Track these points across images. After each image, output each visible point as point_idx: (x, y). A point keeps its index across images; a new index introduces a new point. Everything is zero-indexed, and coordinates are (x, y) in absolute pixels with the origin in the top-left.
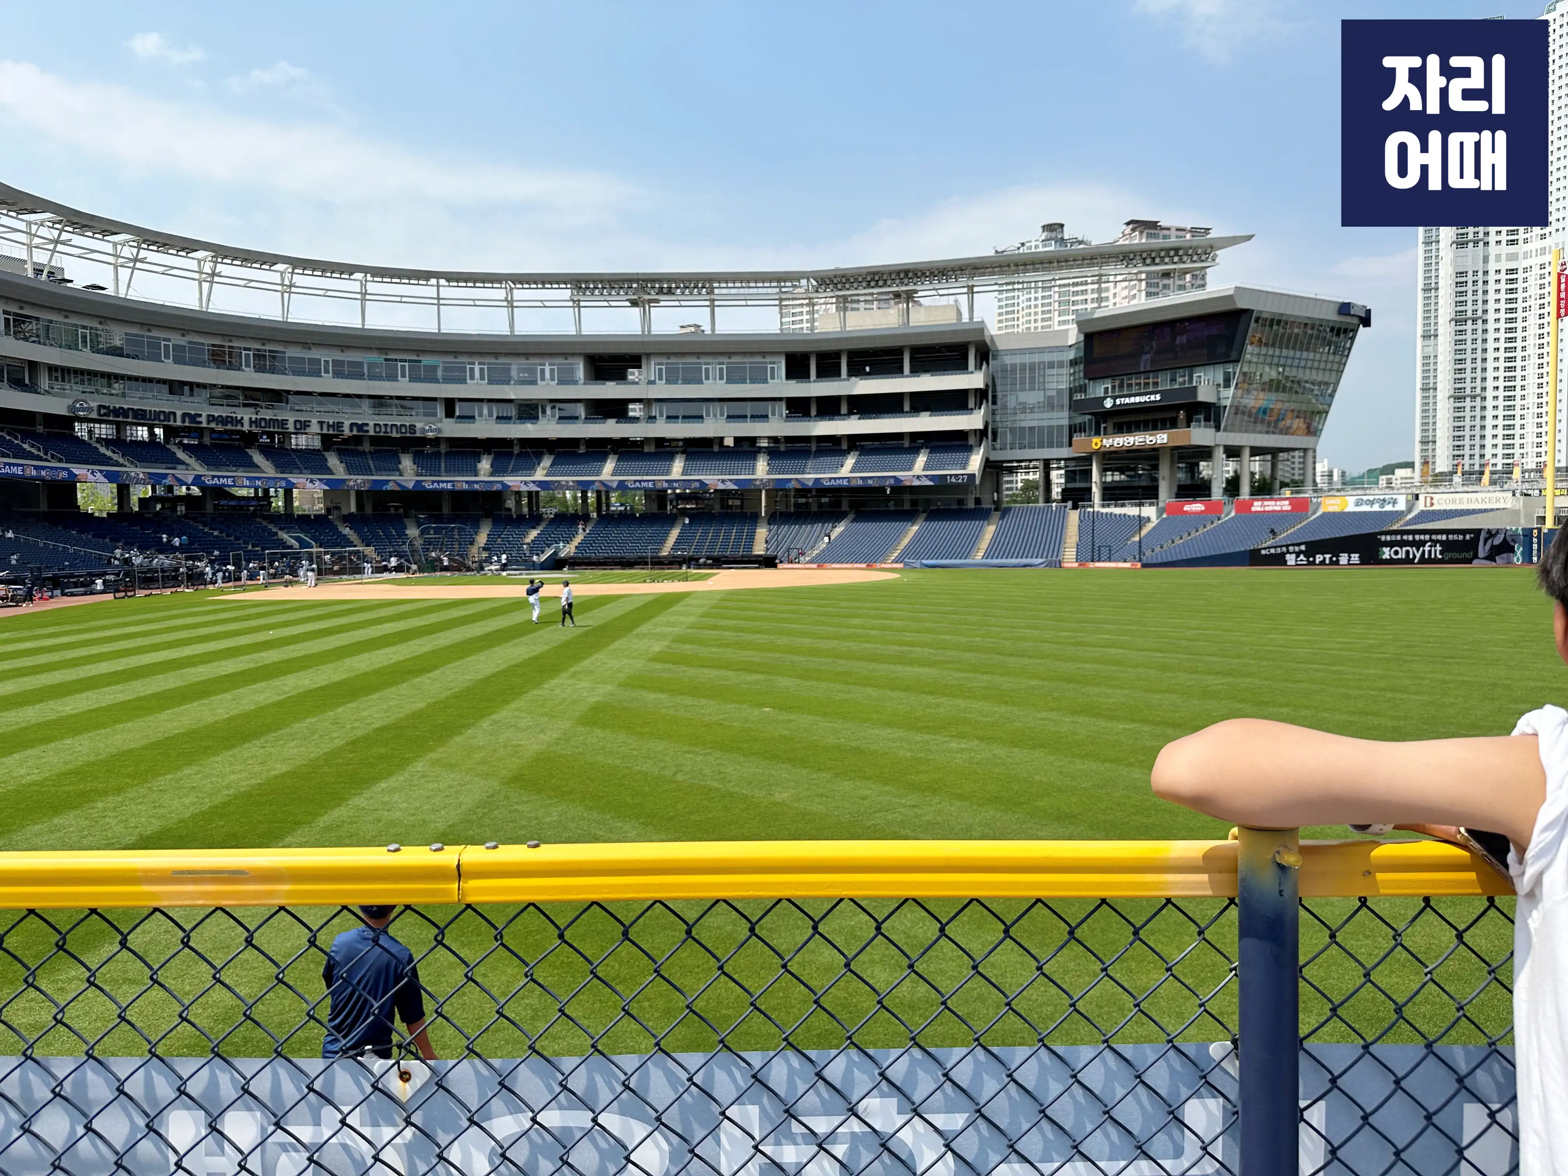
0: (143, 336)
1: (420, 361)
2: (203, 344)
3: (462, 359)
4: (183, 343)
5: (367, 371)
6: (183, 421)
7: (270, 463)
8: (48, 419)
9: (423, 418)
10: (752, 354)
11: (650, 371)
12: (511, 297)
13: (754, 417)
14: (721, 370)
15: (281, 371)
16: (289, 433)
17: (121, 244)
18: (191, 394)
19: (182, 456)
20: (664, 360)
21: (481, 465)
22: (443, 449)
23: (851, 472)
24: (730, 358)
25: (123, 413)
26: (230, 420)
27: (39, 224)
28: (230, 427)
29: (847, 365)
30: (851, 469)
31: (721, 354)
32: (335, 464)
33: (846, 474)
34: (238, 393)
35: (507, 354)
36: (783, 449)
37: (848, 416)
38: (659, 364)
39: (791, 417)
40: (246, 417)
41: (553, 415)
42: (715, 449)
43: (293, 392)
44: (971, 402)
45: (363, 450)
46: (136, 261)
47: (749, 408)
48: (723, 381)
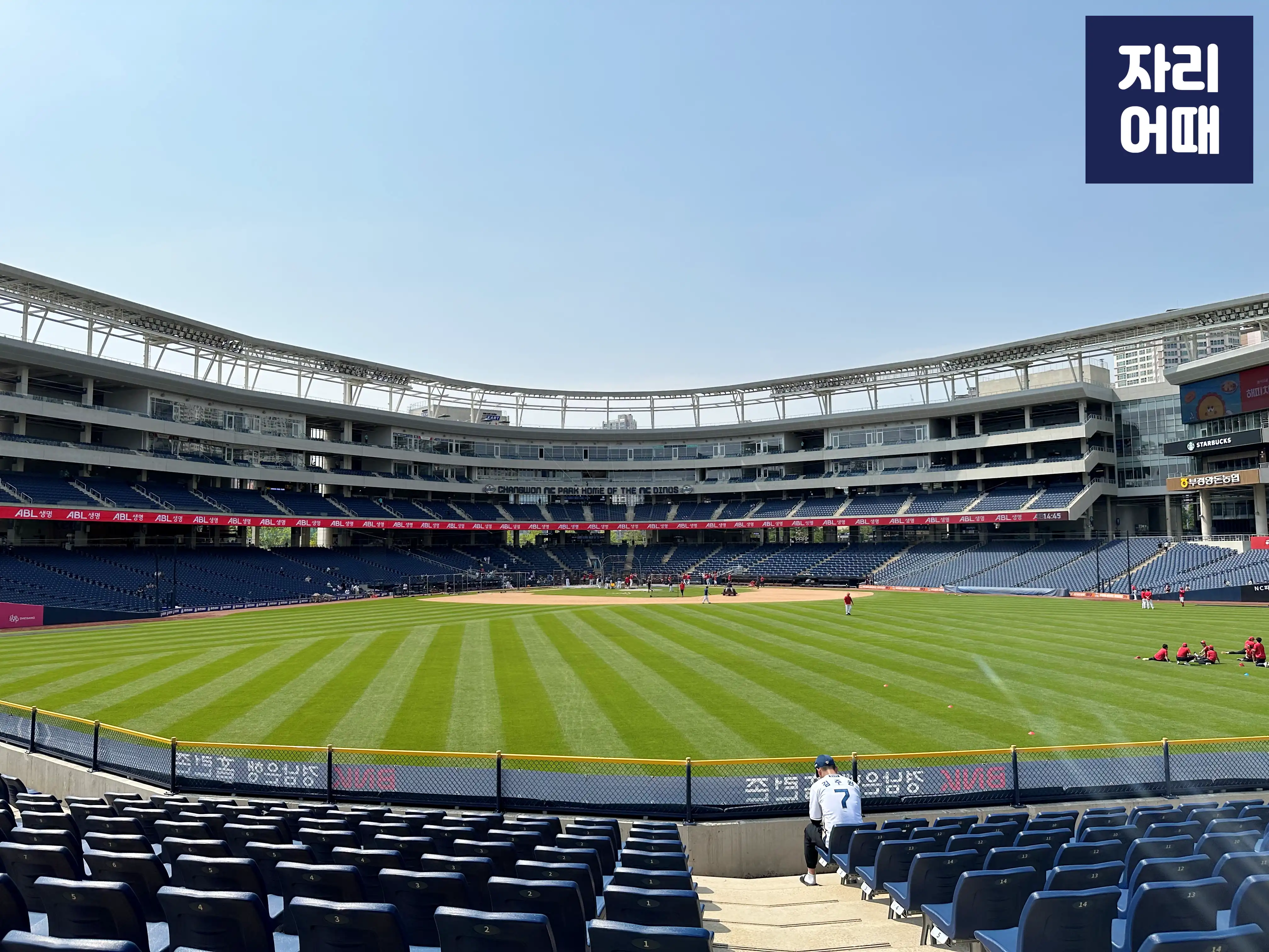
0: (528, 446)
1: (685, 446)
2: (562, 447)
3: (710, 442)
4: (550, 447)
5: (654, 455)
6: (545, 493)
7: (592, 514)
8: (477, 496)
9: (686, 482)
10: (903, 422)
11: (828, 440)
12: (742, 399)
13: (905, 469)
14: (880, 435)
15: (604, 459)
16: (605, 496)
17: (517, 397)
18: (554, 476)
19: (544, 512)
20: (838, 432)
21: (716, 511)
22: (699, 501)
23: (970, 511)
24: (886, 426)
25: (512, 490)
26: (570, 490)
27: (476, 392)
28: (571, 494)
29: (981, 424)
30: (973, 508)
31: (879, 423)
32: (630, 514)
33: (966, 512)
34: (580, 473)
35: (737, 437)
36: (930, 492)
37: (979, 465)
38: (835, 435)
39: (935, 467)
40: (580, 488)
41: (765, 475)
42: (877, 494)
43: (611, 471)
44: (1084, 448)
45: (651, 504)
46: (523, 405)
47: (902, 462)
48: (881, 444)
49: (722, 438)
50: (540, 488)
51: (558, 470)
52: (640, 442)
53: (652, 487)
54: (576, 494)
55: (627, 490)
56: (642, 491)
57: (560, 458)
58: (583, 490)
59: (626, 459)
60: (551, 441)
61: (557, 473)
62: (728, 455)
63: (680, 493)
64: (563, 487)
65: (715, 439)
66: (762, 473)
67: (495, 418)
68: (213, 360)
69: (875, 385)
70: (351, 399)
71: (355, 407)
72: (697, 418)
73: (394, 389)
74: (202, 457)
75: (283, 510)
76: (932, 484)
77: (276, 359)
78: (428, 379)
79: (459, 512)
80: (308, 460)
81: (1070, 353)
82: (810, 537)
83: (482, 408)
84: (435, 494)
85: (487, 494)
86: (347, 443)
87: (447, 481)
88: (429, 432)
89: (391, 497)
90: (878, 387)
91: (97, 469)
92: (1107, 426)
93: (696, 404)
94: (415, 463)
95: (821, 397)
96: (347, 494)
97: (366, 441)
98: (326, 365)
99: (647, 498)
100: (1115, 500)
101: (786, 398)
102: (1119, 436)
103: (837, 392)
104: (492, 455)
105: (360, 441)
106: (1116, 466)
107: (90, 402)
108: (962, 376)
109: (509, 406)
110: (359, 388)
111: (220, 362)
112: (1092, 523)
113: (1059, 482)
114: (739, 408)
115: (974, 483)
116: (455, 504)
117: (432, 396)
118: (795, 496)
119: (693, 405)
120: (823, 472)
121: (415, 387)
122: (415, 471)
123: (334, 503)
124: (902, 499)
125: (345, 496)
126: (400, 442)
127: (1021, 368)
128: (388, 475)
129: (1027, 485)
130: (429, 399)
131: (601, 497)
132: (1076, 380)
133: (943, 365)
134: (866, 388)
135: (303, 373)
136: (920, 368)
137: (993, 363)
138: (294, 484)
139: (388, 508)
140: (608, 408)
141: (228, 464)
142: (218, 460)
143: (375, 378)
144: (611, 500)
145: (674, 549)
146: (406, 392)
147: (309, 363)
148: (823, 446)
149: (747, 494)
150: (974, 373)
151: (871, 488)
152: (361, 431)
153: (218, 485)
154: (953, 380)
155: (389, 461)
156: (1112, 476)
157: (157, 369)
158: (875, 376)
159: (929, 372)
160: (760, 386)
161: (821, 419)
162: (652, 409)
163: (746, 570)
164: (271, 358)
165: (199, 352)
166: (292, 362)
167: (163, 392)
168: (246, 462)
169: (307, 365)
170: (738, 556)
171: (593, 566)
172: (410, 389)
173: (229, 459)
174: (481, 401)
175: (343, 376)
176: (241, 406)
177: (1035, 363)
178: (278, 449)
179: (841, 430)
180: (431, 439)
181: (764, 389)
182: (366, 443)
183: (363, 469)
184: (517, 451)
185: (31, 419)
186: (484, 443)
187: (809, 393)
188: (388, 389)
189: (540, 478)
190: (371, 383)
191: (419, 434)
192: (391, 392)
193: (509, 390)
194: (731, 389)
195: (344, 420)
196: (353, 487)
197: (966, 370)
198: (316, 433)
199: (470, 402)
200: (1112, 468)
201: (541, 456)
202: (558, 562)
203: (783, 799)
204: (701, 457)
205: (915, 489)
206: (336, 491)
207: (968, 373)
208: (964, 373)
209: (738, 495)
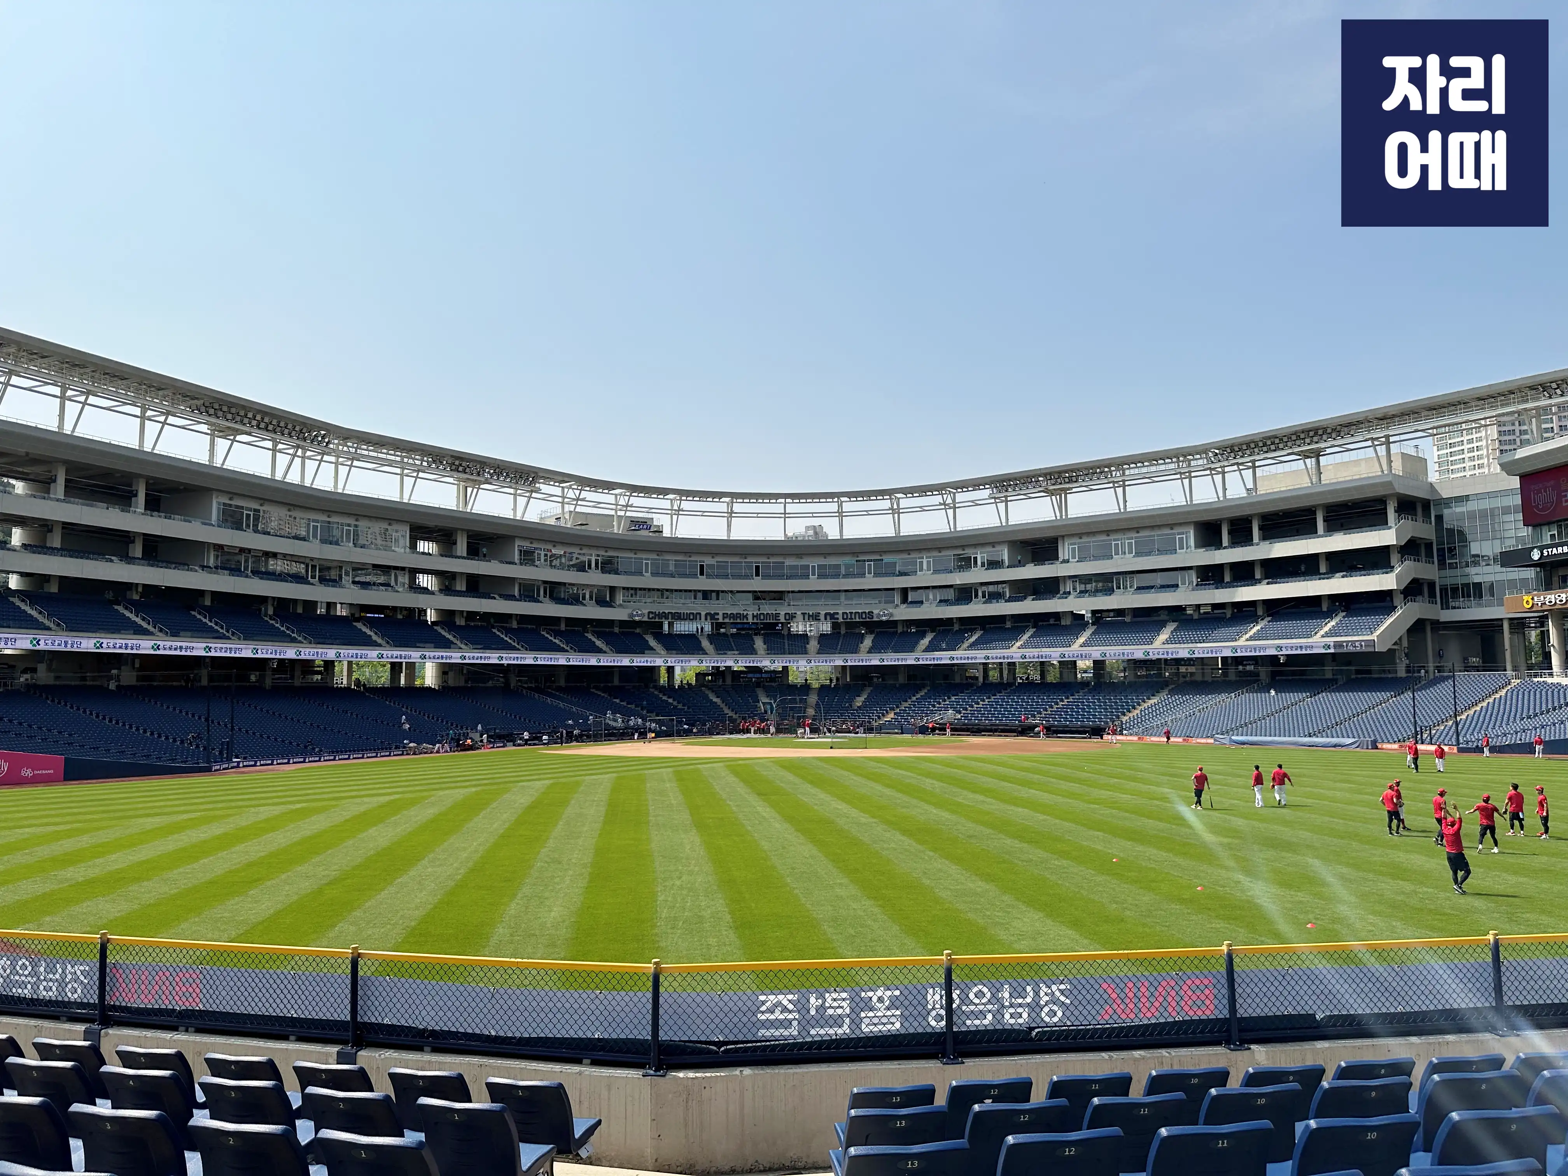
0: (686, 561)
1: (882, 560)
2: (727, 562)
3: (913, 555)
4: (713, 563)
5: (843, 571)
6: (706, 619)
7: (765, 646)
8: (622, 623)
9: (883, 605)
10: (1159, 527)
11: (1065, 550)
12: (954, 500)
13: (1163, 587)
14: (1130, 544)
15: (780, 577)
16: (782, 623)
17: (671, 500)
18: (718, 599)
19: (705, 643)
20: (1078, 540)
21: (922, 642)
22: (900, 629)
23: (1247, 640)
24: (1138, 532)
25: (665, 616)
26: (738, 616)
27: (620, 495)
28: (738, 621)
29: (1260, 529)
30: (1251, 637)
31: (1129, 529)
32: (813, 645)
33: (1242, 642)
34: (750, 595)
35: (948, 548)
36: (1196, 617)
37: (1259, 581)
38: (1072, 544)
39: (1202, 585)
40: (750, 613)
41: (984, 596)
42: (1128, 619)
43: (789, 592)
44: (1394, 558)
45: (840, 633)
46: (679, 510)
47: (1159, 579)
48: (1132, 555)
49: (928, 550)
50: (700, 614)
51: (723, 592)
52: (825, 555)
53: (840, 612)
54: (745, 621)
55: (809, 616)
56: (828, 617)
57: (726, 577)
58: (754, 616)
59: (807, 577)
60: (713, 555)
61: (721, 594)
62: (936, 572)
63: (875, 619)
64: (729, 613)
65: (920, 550)
66: (980, 594)
67: (645, 527)
68: (294, 455)
69: (1124, 481)
70: (466, 503)
71: (471, 513)
72: (897, 525)
73: (519, 491)
74: (280, 575)
75: (379, 641)
76: (1198, 607)
77: (372, 454)
78: (560, 478)
79: (599, 643)
80: (413, 579)
81: (1374, 436)
82: (1043, 675)
83: (628, 514)
84: (570, 621)
85: (635, 621)
86: (459, 557)
87: (585, 605)
88: (563, 543)
89: (515, 625)
90: (1127, 483)
91: (148, 589)
92: (1425, 531)
93: (895, 507)
94: (545, 582)
95: (1053, 497)
96: (460, 622)
97: (485, 556)
98: (434, 461)
99: (835, 626)
100: (1437, 625)
101: (1009, 499)
102: (1440, 542)
103: (1074, 490)
104: (640, 573)
105: (478, 555)
106: (1437, 581)
107: (141, 509)
108: (1235, 467)
109: (661, 511)
110: (475, 490)
111: (303, 458)
112: (1406, 655)
113: (1362, 603)
114: (950, 512)
115: (1253, 604)
116: (594, 633)
117: (566, 500)
118: (1021, 622)
119: (892, 509)
120: (1058, 592)
121: (544, 488)
122: (545, 593)
123: (443, 633)
124: (1160, 626)
125: (458, 623)
126: (528, 557)
127: (1311, 457)
128: (511, 597)
129: (1320, 606)
130: (563, 503)
131: (777, 624)
132: (1382, 471)
133: (1211, 454)
134: (1111, 485)
135: (406, 471)
136: (1181, 459)
137: (1275, 450)
138: (395, 609)
139: (510, 638)
140: (785, 513)
141: (312, 584)
142: (298, 579)
143: (495, 478)
144: (789, 629)
145: (868, 690)
146: (534, 495)
147: (414, 459)
148: (1058, 559)
149: (962, 620)
150: (1250, 464)
151: (1120, 612)
152: (479, 544)
153: (300, 610)
154: (1223, 473)
155: (512, 580)
156: (1432, 595)
157: (225, 467)
158: (1124, 470)
159: (1193, 463)
160: (976, 484)
161: (1055, 524)
162: (840, 514)
163: (959, 716)
164: (366, 453)
165: (276, 446)
166: (393, 458)
167: (232, 495)
168: (334, 581)
169: (411, 461)
170: (949, 698)
171: (766, 712)
172: (538, 491)
173: (313, 577)
174: (627, 506)
175: (456, 474)
176: (329, 512)
177: (1328, 451)
178: (375, 566)
179: (1081, 538)
180: (565, 553)
181: (981, 487)
182: (485, 558)
183: (481, 590)
184: (672, 568)
185: (69, 528)
186: (631, 558)
187: (1039, 492)
188: (512, 491)
189: (700, 600)
190: (490, 484)
191: (549, 547)
192: (515, 495)
193: (663, 492)
194: (939, 488)
195: (456, 530)
196: (468, 612)
197: (1240, 461)
198: (424, 546)
199: (614, 507)
200: (1432, 585)
201: (702, 573)
202: (723, 706)
203: (822, 1032)
204: (902, 574)
205: (1176, 612)
206: (447, 617)
207: (1242, 464)
208: (1238, 464)
209: (950, 621)
